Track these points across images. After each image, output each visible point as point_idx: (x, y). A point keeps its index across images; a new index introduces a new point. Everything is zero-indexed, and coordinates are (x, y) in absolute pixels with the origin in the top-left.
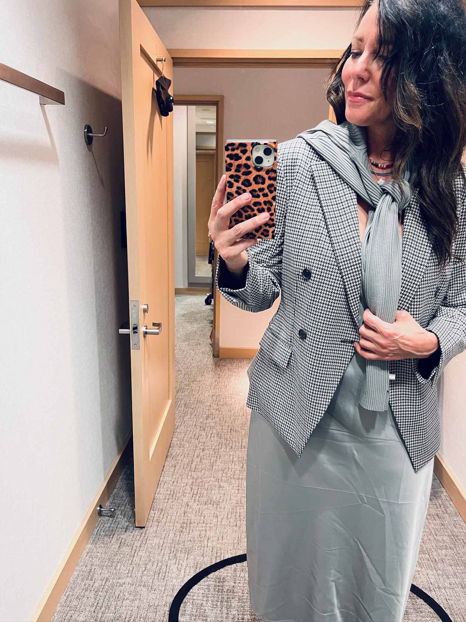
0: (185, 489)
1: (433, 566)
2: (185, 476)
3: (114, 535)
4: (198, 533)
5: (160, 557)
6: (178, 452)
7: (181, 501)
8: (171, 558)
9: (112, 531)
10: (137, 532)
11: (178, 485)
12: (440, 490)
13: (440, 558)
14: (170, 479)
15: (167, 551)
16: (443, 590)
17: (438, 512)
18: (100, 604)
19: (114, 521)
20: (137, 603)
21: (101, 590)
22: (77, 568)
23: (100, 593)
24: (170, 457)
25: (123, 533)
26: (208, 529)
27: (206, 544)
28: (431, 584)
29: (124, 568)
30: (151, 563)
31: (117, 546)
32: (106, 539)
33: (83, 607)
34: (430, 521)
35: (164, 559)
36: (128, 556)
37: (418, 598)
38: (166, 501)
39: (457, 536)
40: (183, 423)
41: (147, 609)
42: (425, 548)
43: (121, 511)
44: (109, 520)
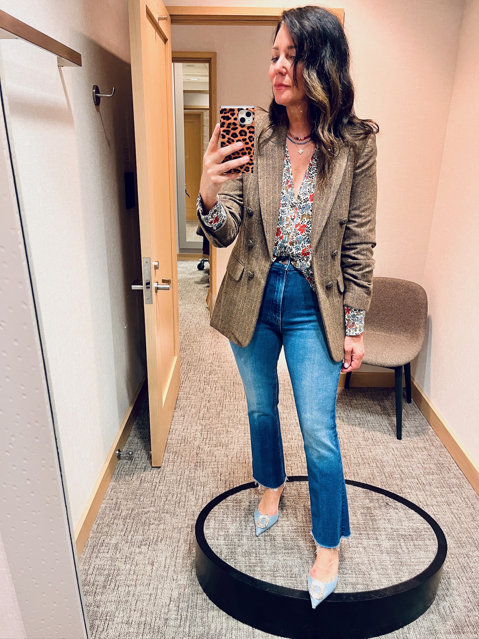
0: (196, 435)
1: (421, 488)
2: (194, 424)
3: (134, 474)
4: (211, 470)
5: (179, 490)
6: (186, 404)
7: (193, 445)
8: (188, 490)
9: (132, 471)
10: (155, 471)
11: (188, 431)
12: (427, 427)
13: (427, 481)
14: (180, 427)
15: (184, 485)
16: (431, 507)
17: (425, 445)
18: (129, 530)
19: (132, 463)
20: (162, 526)
21: (128, 518)
22: (104, 501)
23: (128, 520)
24: (178, 409)
25: (142, 472)
26: (220, 466)
27: (219, 478)
28: (421, 502)
29: (147, 500)
30: (171, 495)
31: (138, 483)
32: (127, 477)
33: (113, 532)
34: (419, 453)
35: (182, 491)
36: (149, 490)
37: (409, 509)
38: (179, 445)
39: (443, 464)
40: (187, 379)
41: (171, 531)
42: (414, 474)
43: (137, 455)
44: (127, 462)
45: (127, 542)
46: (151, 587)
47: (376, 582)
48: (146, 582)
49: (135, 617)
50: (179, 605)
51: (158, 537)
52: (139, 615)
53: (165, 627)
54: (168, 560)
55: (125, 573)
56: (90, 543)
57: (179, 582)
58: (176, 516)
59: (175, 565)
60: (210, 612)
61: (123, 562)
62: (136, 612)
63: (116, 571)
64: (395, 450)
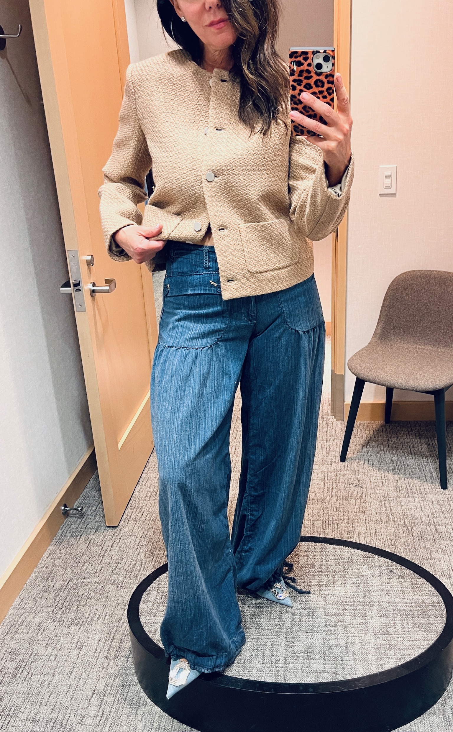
3: (81, 536)
5: (135, 556)
9: (80, 532)
10: (109, 531)
14: (154, 476)
15: (143, 549)
18: (60, 605)
19: (83, 521)
20: (103, 601)
21: (62, 591)
22: (35, 570)
23: (61, 594)
25: (92, 533)
29: (91, 568)
30: (123, 562)
31: (85, 547)
32: (72, 540)
33: (39, 608)
35: (139, 557)
36: (97, 556)
37: (420, 577)
38: (147, 499)
41: (114, 607)
43: (91, 511)
44: (77, 521)
45: (54, 621)
46: (73, 676)
47: (349, 670)
48: (67, 670)
49: (45, 713)
50: (103, 699)
51: (95, 615)
52: (50, 710)
53: (80, 726)
54: (102, 644)
55: (44, 659)
56: (7, 621)
57: (110, 671)
58: (124, 588)
59: (109, 650)
60: (140, 708)
61: (45, 645)
62: (47, 707)
63: (32, 657)
64: (434, 502)
